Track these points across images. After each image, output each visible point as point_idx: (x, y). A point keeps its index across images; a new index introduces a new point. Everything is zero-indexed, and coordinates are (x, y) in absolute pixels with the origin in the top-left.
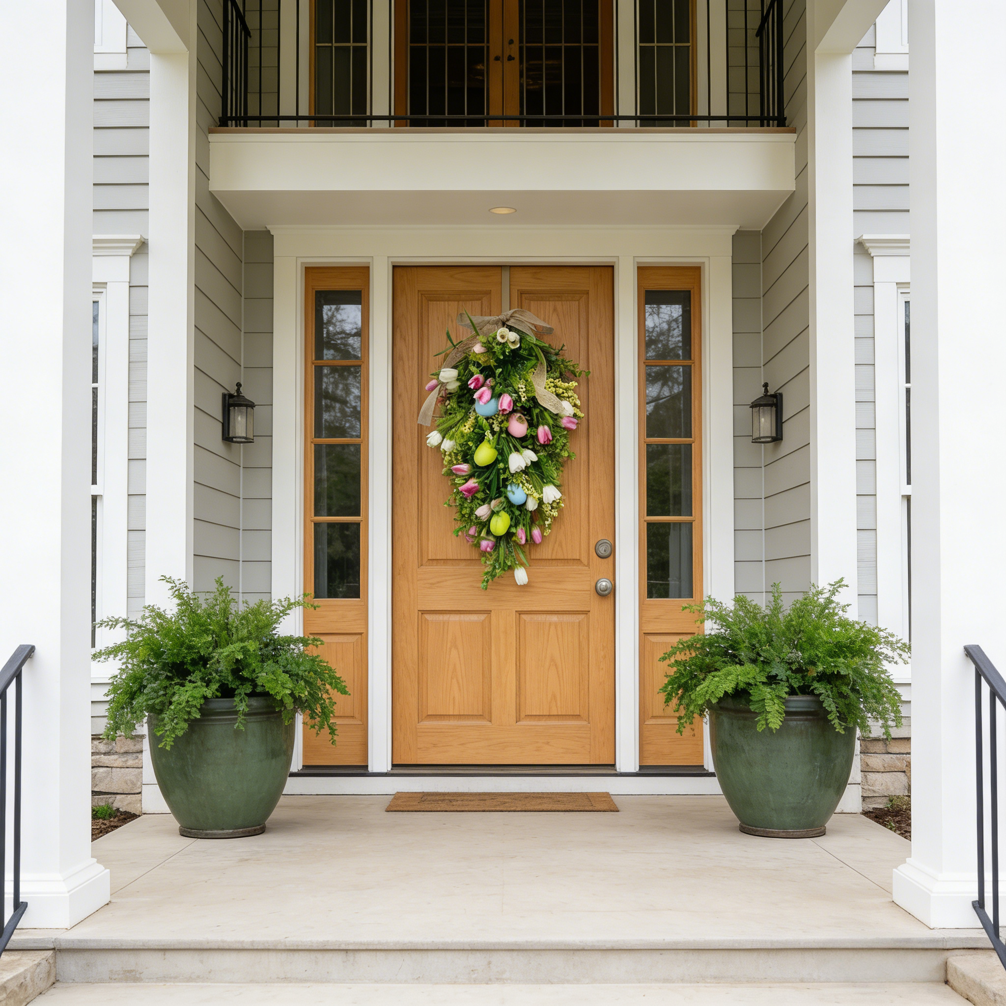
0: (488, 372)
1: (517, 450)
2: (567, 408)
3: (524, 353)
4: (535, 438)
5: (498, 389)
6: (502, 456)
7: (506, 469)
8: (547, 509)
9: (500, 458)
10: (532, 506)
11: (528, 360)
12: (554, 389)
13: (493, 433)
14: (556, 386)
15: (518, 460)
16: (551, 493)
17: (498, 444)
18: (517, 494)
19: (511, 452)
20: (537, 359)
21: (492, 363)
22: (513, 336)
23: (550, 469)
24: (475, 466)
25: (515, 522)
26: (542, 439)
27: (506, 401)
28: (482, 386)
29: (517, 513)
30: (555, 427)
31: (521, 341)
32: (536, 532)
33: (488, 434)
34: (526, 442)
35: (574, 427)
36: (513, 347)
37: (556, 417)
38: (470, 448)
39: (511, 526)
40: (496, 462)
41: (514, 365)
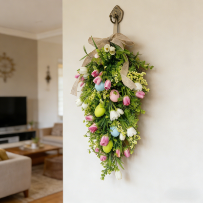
0: (100, 68)
1: (114, 109)
2: (138, 86)
3: (117, 57)
4: (122, 102)
5: (105, 77)
6: (107, 112)
7: (109, 118)
8: (130, 139)
9: (106, 113)
10: (122, 138)
11: (119, 61)
12: (132, 76)
13: (103, 100)
14: (133, 75)
15: (114, 114)
16: (131, 132)
17: (105, 105)
18: (114, 131)
19: (111, 110)
20: (124, 61)
21: (103, 63)
22: (112, 49)
23: (131, 119)
24: (96, 117)
25: (115, 146)
26: (125, 103)
27: (108, 83)
28: (97, 76)
29: (116, 141)
30: (132, 97)
31: (116, 50)
32: (126, 151)
33: (101, 100)
34: (118, 104)
35: (142, 97)
36: (113, 54)
37: (133, 91)
38: (93, 108)
39: (113, 148)
40: (104, 115)
41: (113, 64)
